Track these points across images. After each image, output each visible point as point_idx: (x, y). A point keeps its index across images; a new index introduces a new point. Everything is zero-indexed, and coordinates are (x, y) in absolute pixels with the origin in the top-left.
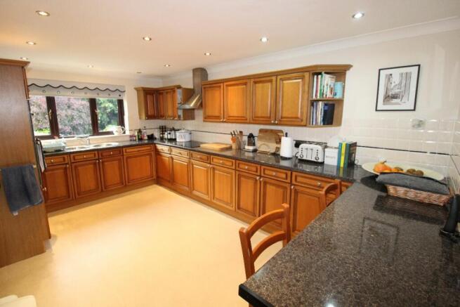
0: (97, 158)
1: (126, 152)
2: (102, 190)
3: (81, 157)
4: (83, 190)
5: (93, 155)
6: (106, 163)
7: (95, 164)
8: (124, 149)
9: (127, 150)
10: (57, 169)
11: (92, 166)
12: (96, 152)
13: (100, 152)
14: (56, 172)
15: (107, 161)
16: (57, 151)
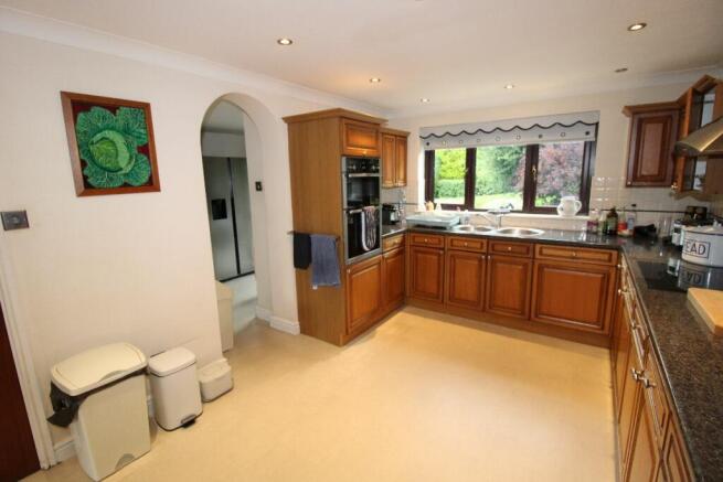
0: (484, 250)
1: (541, 253)
2: (484, 307)
3: (461, 243)
4: (457, 296)
5: (479, 245)
6: (499, 265)
7: (480, 260)
8: (538, 247)
9: (545, 251)
10: (432, 253)
11: (476, 263)
12: (485, 241)
13: (491, 242)
14: (429, 256)
15: (501, 262)
16: (419, 226)
